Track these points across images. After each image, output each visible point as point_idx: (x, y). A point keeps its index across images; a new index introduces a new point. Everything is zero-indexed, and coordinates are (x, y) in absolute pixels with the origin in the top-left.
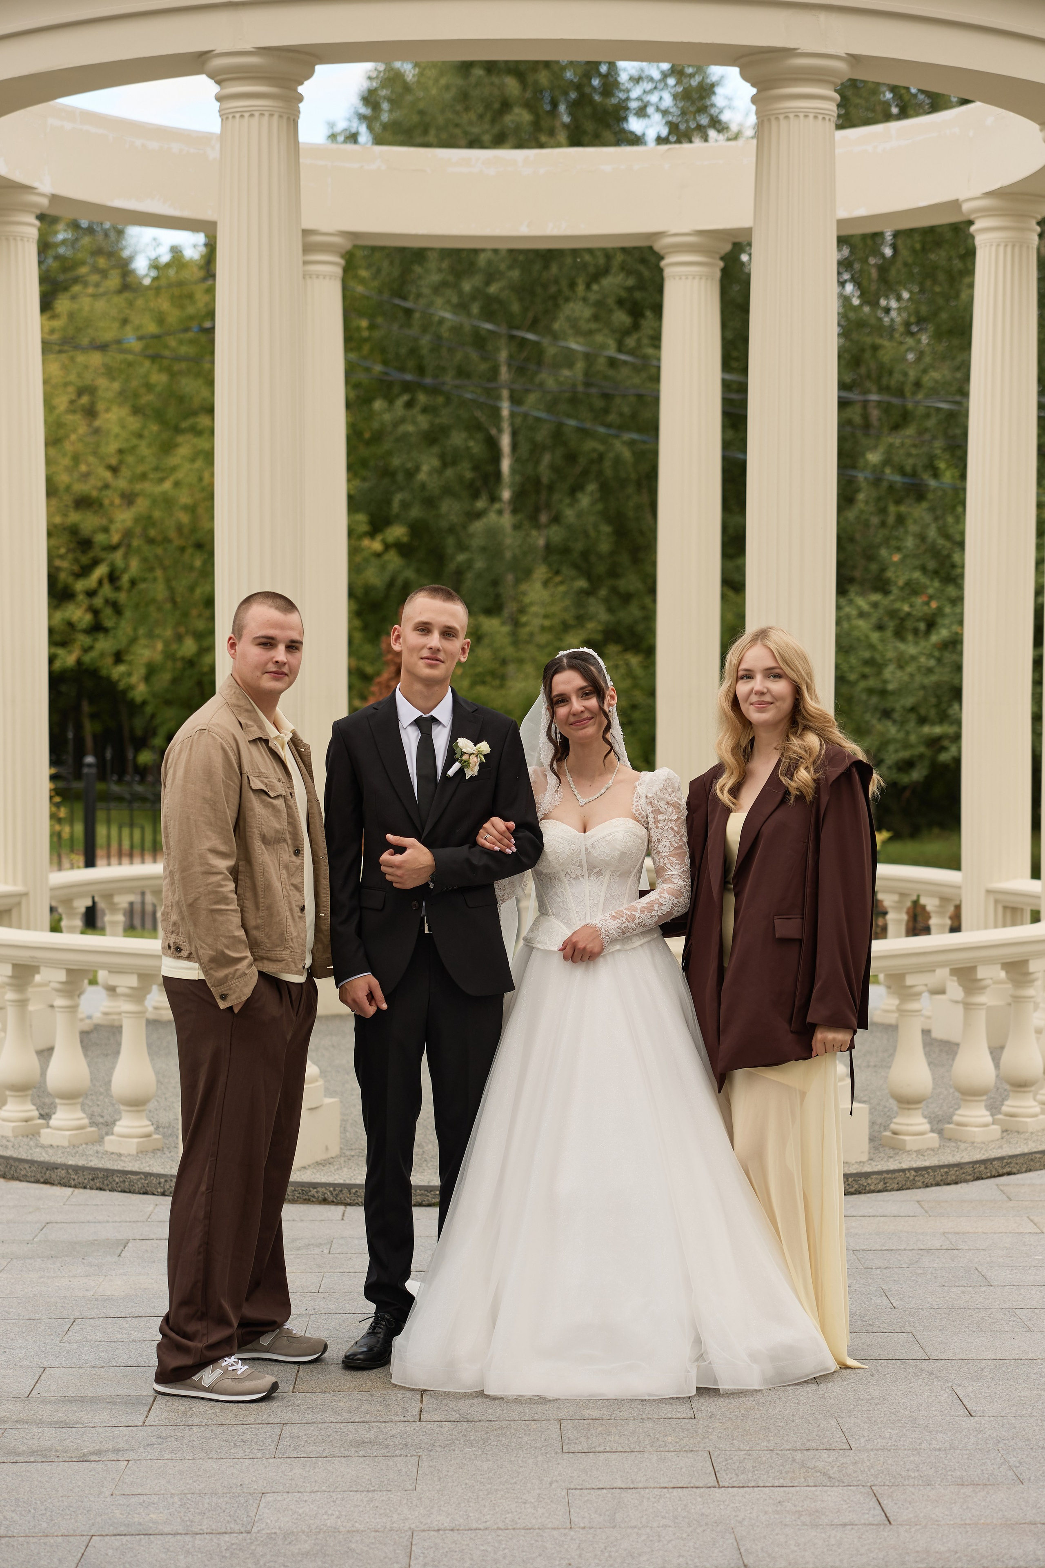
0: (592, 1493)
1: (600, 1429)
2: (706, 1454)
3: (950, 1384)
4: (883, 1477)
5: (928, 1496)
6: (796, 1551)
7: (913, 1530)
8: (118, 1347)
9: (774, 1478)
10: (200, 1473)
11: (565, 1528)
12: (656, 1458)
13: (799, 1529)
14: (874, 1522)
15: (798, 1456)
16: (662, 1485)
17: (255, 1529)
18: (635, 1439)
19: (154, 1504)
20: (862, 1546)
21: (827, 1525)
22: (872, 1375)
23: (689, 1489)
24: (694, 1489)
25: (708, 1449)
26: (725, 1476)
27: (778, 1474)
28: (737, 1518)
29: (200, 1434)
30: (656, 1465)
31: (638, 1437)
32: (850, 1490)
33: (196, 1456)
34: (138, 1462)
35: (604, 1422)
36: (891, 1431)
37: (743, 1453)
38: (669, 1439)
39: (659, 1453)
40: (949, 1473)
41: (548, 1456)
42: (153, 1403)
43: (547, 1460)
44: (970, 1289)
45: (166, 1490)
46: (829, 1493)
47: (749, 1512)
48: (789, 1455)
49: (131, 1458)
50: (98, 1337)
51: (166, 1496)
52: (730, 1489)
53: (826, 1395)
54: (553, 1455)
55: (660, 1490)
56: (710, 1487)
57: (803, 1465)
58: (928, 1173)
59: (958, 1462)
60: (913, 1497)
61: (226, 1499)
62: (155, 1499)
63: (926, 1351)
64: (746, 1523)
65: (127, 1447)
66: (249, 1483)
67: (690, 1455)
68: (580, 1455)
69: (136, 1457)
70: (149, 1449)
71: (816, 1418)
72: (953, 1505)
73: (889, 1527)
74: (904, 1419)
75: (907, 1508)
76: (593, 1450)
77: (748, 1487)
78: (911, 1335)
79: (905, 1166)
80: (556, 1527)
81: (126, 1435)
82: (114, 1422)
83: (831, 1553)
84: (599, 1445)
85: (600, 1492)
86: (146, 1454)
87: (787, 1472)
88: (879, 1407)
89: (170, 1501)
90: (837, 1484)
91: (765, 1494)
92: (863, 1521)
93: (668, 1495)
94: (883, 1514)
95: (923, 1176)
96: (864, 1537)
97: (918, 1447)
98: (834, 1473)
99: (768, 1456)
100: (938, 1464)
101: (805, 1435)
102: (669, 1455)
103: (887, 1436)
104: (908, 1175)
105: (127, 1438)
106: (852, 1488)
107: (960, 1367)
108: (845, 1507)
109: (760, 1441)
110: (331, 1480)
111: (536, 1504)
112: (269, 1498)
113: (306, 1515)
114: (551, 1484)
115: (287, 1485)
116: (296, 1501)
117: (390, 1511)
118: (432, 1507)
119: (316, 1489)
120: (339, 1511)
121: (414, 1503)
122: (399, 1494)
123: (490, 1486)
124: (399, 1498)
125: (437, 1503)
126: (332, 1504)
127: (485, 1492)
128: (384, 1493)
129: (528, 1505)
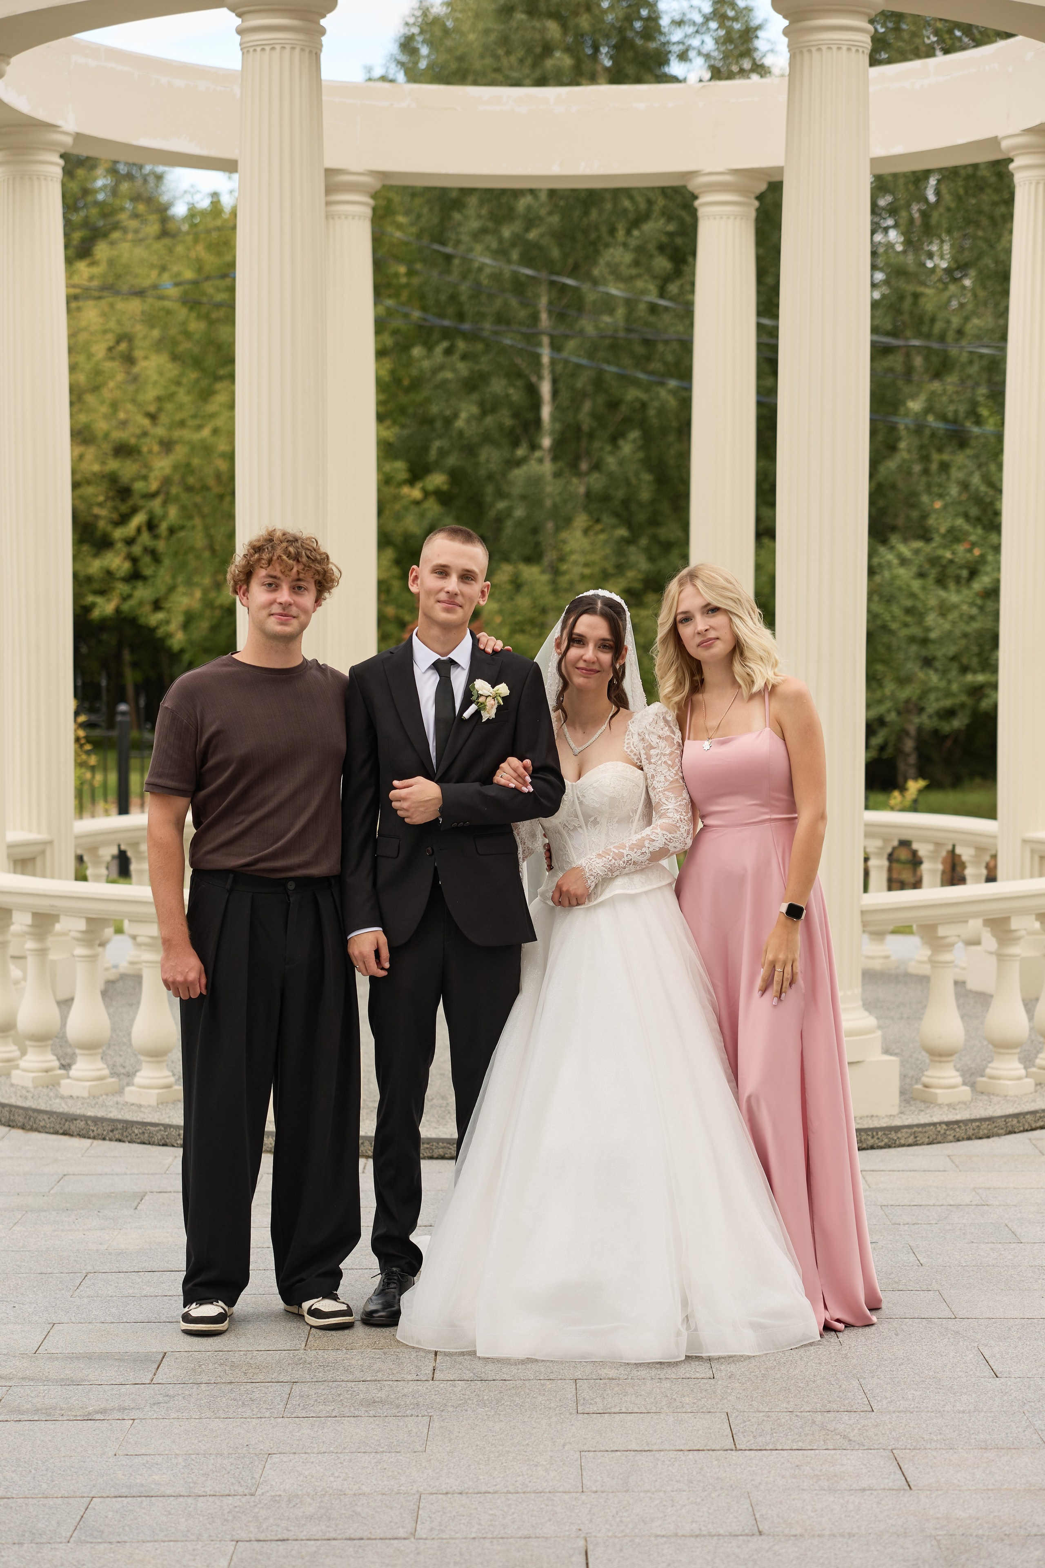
0: (606, 1455)
1: (616, 1389)
2: (724, 1416)
3: (976, 1344)
4: (905, 1440)
5: (951, 1460)
6: (812, 1517)
7: (934, 1495)
8: (129, 1302)
9: (793, 1441)
10: (206, 1433)
11: (577, 1492)
12: (673, 1419)
13: (817, 1494)
14: (894, 1488)
15: (819, 1418)
16: (678, 1448)
17: (259, 1492)
18: (652, 1400)
19: (157, 1464)
20: (881, 1512)
21: (845, 1490)
22: (897, 1335)
23: (706, 1452)
24: (711, 1452)
25: (726, 1410)
26: (743, 1439)
27: (797, 1436)
28: (753, 1482)
29: (208, 1393)
30: (672, 1427)
31: (655, 1398)
32: (871, 1453)
33: (203, 1415)
34: (143, 1421)
35: (620, 1382)
36: (914, 1393)
37: (762, 1414)
38: (687, 1400)
39: (675, 1414)
40: (972, 1436)
41: (562, 1417)
42: (161, 1360)
43: (561, 1421)
44: (1000, 1246)
45: (170, 1450)
46: (848, 1457)
47: (765, 1476)
48: (809, 1417)
49: (136, 1417)
50: (109, 1292)
51: (170, 1456)
52: (747, 1452)
53: (849, 1355)
54: (567, 1416)
55: (675, 1453)
56: (727, 1450)
57: (823, 1428)
58: (960, 1127)
59: (982, 1425)
60: (935, 1461)
61: (231, 1460)
62: (159, 1459)
63: (953, 1310)
64: (762, 1487)
65: (133, 1405)
66: (256, 1443)
67: (708, 1416)
68: (595, 1415)
69: (142, 1416)
70: (155, 1408)
71: (838, 1379)
72: (976, 1470)
73: (910, 1492)
74: (928, 1380)
75: (929, 1473)
76: (609, 1411)
77: (766, 1450)
78: (937, 1292)
79: (936, 1119)
80: (567, 1490)
81: (133, 1393)
82: (121, 1380)
83: (848, 1519)
84: (615, 1406)
85: (614, 1454)
86: (153, 1412)
87: (806, 1435)
88: (903, 1367)
89: (174, 1461)
90: (857, 1447)
91: (783, 1457)
92: (882, 1486)
93: (683, 1458)
94: (904, 1478)
95: (954, 1130)
96: (883, 1502)
97: (942, 1409)
98: (854, 1436)
99: (788, 1418)
100: (962, 1427)
101: (826, 1396)
102: (686, 1416)
103: (910, 1397)
104: (939, 1129)
105: (133, 1396)
106: (872, 1451)
107: (987, 1327)
108: (864, 1471)
109: (780, 1402)
110: (339, 1441)
111: (548, 1466)
112: (275, 1459)
113: (312, 1476)
114: (564, 1446)
115: (294, 1446)
116: (303, 1462)
117: (399, 1473)
118: (442, 1470)
119: (324, 1450)
120: (346, 1473)
121: (423, 1465)
122: (408, 1455)
123: (501, 1447)
124: (408, 1460)
125: (447, 1465)
126: (339, 1465)
127: (497, 1454)
128: (393, 1454)
129: (539, 1468)
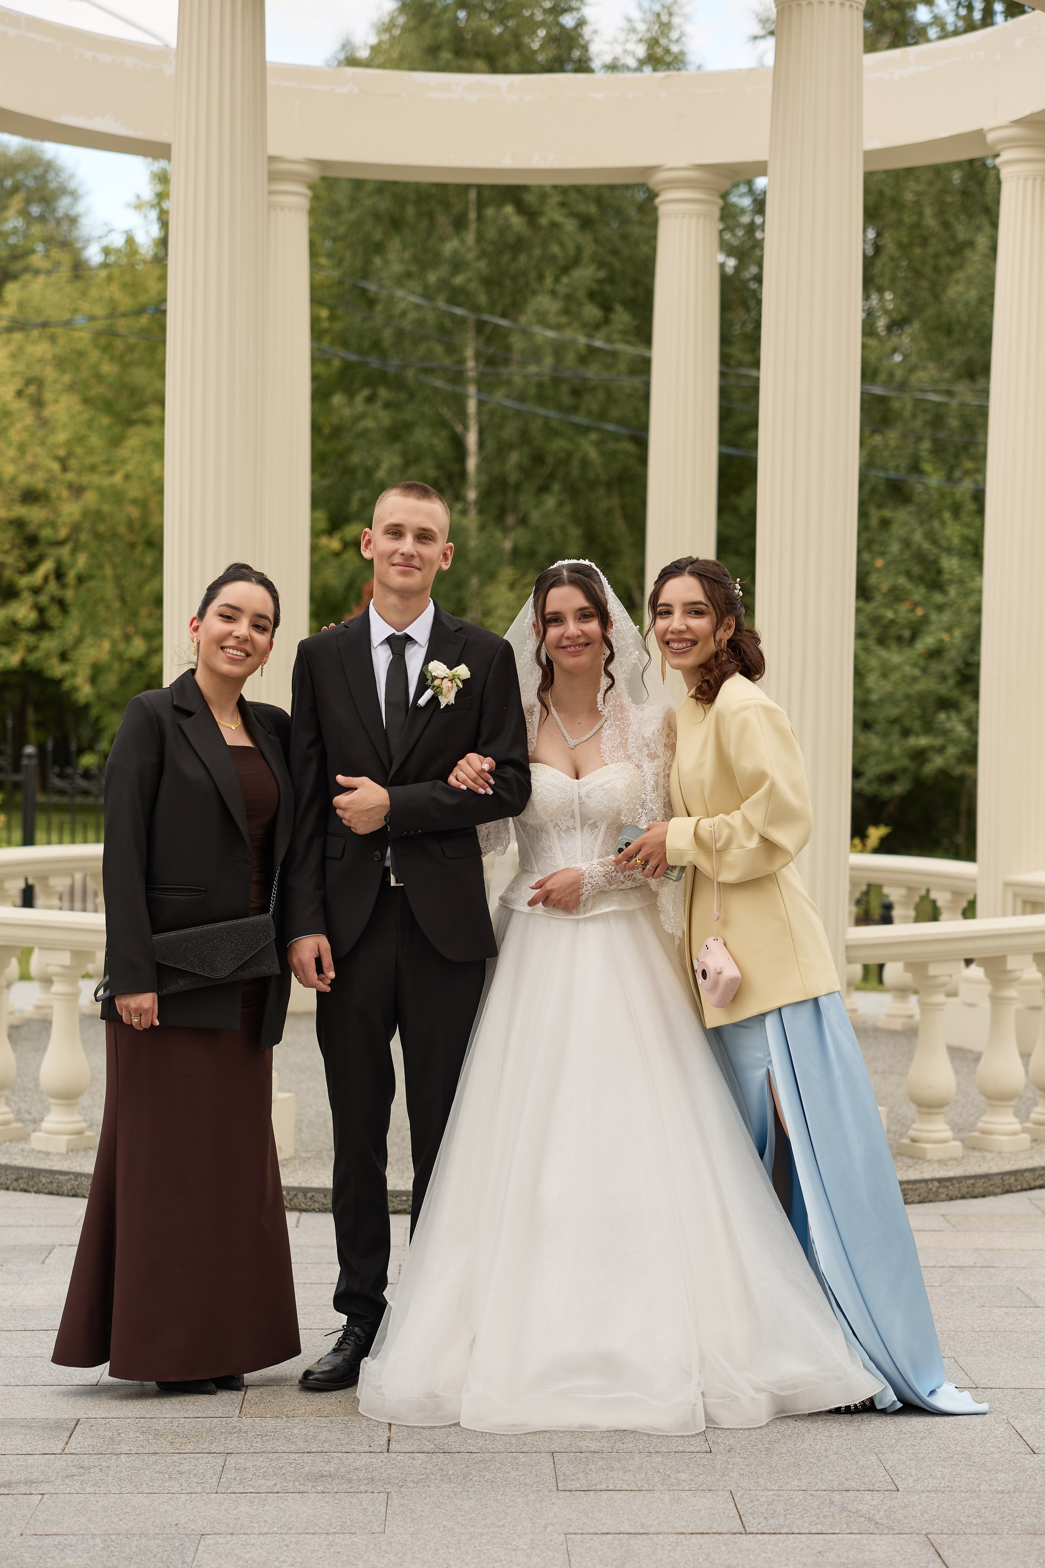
1: (600, 1463)
2: (728, 1495)
3: (1005, 1417)
4: (940, 1523)
5: (997, 1547)
8: (37, 1363)
9: (810, 1524)
10: (128, 1510)
12: (669, 1498)
15: (837, 1497)
16: (679, 1531)
18: (643, 1476)
19: (71, 1546)
23: (711, 1535)
24: (717, 1536)
25: (729, 1488)
26: (752, 1521)
27: (815, 1518)
30: (669, 1507)
31: (646, 1474)
32: (903, 1538)
33: (123, 1490)
34: (54, 1496)
35: (604, 1455)
36: (943, 1470)
37: (771, 1493)
38: (683, 1476)
39: (672, 1492)
40: (1017, 1520)
41: (541, 1494)
42: (75, 1428)
43: (540, 1499)
44: (1015, 1310)
45: (86, 1529)
46: (877, 1542)
47: (784, 1563)
48: (826, 1497)
49: (46, 1492)
50: (14, 1352)
51: (86, 1537)
52: (759, 1535)
53: (862, 1427)
54: (546, 1493)
55: (676, 1536)
56: (735, 1534)
57: (843, 1509)
58: (953, 1184)
59: (1026, 1507)
61: (157, 1541)
62: (73, 1540)
63: (973, 1379)
65: (42, 1478)
66: (186, 1522)
67: (709, 1494)
68: (578, 1493)
69: (52, 1490)
70: (68, 1481)
71: (853, 1454)
72: (1027, 1559)
74: (956, 1456)
75: (973, 1561)
76: (594, 1488)
77: (780, 1533)
78: (953, 1360)
79: (927, 1176)
81: (41, 1464)
82: (28, 1449)
84: (601, 1482)
85: (604, 1537)
86: (65, 1486)
87: (825, 1517)
88: (925, 1441)
89: (91, 1542)
90: (886, 1531)
91: (801, 1542)
93: (686, 1543)
95: (947, 1187)
97: (977, 1489)
98: (881, 1519)
99: (801, 1497)
100: (1003, 1509)
101: (842, 1473)
102: (684, 1494)
103: (939, 1475)
104: (930, 1186)
105: (42, 1467)
106: (905, 1536)
107: (1014, 1397)
108: (898, 1558)
109: (790, 1480)
110: (283, 1520)
111: (529, 1551)
112: (210, 1540)
113: (254, 1561)
114: (545, 1527)
115: (232, 1525)
116: (242, 1544)
117: (355, 1558)
118: (405, 1554)
119: (266, 1530)
120: (293, 1557)
121: (383, 1548)
122: (365, 1537)
123: (473, 1529)
124: (365, 1543)
125: (410, 1549)
126: (285, 1548)
127: (468, 1537)
128: (347, 1536)
129: (519, 1553)
